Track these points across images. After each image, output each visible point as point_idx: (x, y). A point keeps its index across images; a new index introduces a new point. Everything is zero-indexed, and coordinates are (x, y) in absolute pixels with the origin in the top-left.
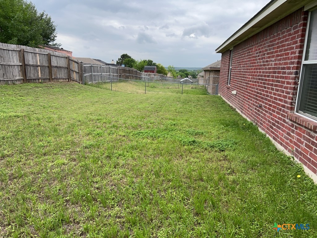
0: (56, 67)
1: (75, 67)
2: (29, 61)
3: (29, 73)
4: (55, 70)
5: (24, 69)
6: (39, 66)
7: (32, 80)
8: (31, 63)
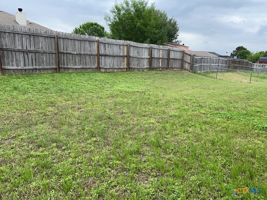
0: (173, 59)
1: (188, 59)
2: (155, 55)
3: (153, 64)
4: (172, 61)
5: (150, 61)
6: (161, 58)
7: (155, 68)
8: (156, 57)
